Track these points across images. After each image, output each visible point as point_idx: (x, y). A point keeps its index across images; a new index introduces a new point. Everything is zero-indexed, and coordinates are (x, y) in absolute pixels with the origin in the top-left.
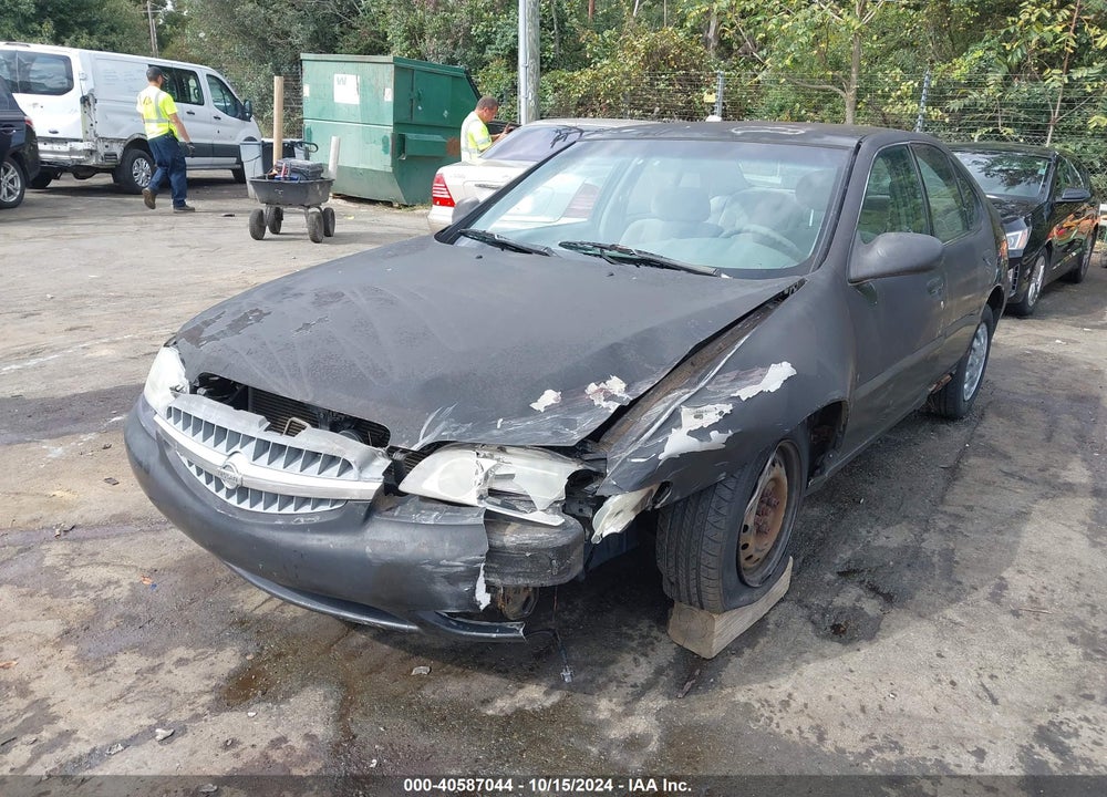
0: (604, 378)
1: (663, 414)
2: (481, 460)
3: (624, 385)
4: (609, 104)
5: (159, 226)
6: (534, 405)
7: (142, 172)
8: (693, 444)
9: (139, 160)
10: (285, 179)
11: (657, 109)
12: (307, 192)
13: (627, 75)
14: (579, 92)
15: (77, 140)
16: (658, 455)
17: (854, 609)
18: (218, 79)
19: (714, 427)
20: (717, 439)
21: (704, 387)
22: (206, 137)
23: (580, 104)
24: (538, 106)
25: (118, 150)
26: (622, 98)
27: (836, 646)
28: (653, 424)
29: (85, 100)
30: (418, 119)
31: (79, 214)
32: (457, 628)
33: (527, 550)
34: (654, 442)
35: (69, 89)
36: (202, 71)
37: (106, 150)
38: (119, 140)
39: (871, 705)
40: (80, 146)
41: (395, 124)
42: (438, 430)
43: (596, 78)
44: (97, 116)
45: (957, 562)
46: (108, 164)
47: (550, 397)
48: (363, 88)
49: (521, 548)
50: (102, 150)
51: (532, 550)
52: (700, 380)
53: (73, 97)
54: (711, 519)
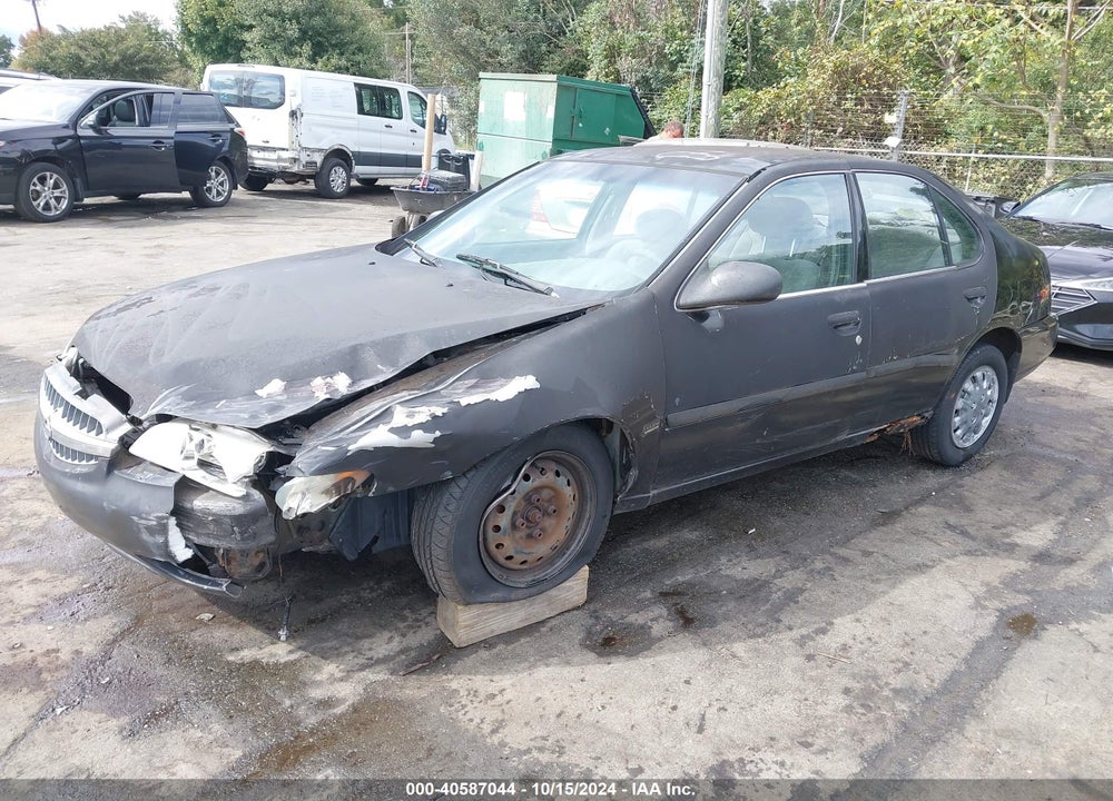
0: (331, 374)
1: (376, 410)
2: (193, 432)
3: (350, 381)
4: (790, 123)
5: (324, 228)
6: (259, 392)
7: (338, 179)
8: (394, 441)
9: (337, 168)
10: (424, 189)
11: (840, 129)
12: (442, 202)
13: (812, 95)
14: (761, 111)
15: (284, 149)
16: (349, 445)
17: (642, 627)
18: (417, 95)
19: (420, 426)
20: (420, 438)
21: (439, 391)
22: (402, 149)
23: (762, 123)
24: (718, 123)
25: (318, 158)
26: (803, 118)
27: (592, 656)
28: (363, 418)
29: (293, 114)
30: (576, 136)
31: (270, 214)
32: (184, 577)
33: (209, 514)
34: (353, 435)
35: (281, 104)
36: (404, 89)
37: (308, 159)
38: (320, 150)
39: (571, 712)
40: (285, 155)
41: (554, 140)
42: (164, 404)
43: (778, 97)
44: (303, 128)
45: (797, 602)
46: (309, 171)
47: (276, 386)
48: (528, 106)
49: (206, 512)
50: (304, 158)
51: (213, 515)
52: (437, 385)
53: (285, 110)
54: (441, 514)
